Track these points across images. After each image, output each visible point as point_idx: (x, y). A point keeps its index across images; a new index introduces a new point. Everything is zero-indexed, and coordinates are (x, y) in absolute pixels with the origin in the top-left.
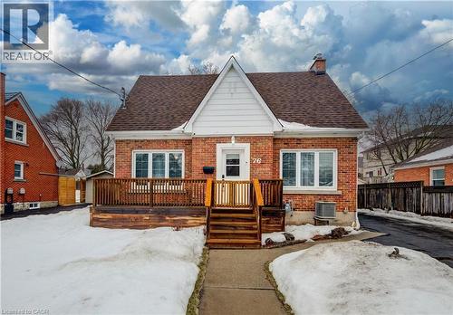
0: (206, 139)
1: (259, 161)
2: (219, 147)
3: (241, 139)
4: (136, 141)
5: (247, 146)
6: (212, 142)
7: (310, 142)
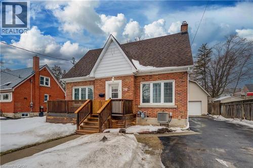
0: (101, 80)
1: (126, 89)
2: (107, 83)
3: (117, 78)
4: (74, 83)
5: (120, 82)
6: (103, 80)
7: (157, 76)
